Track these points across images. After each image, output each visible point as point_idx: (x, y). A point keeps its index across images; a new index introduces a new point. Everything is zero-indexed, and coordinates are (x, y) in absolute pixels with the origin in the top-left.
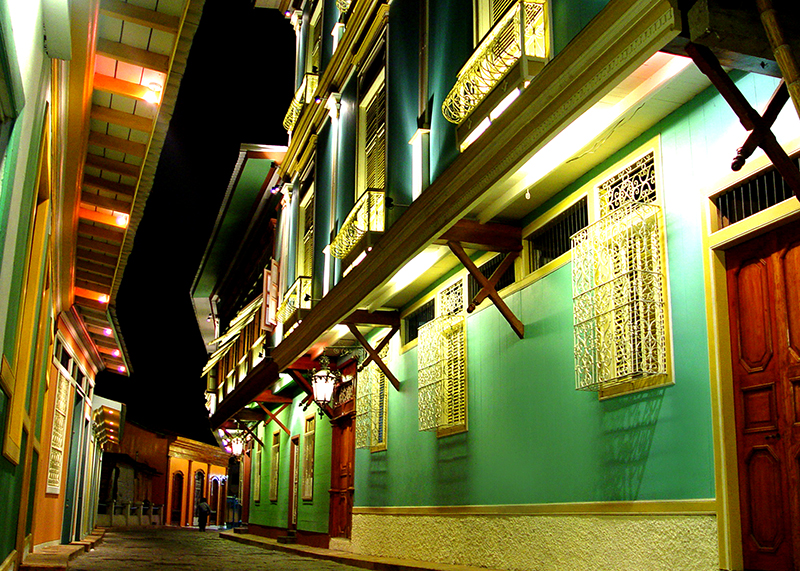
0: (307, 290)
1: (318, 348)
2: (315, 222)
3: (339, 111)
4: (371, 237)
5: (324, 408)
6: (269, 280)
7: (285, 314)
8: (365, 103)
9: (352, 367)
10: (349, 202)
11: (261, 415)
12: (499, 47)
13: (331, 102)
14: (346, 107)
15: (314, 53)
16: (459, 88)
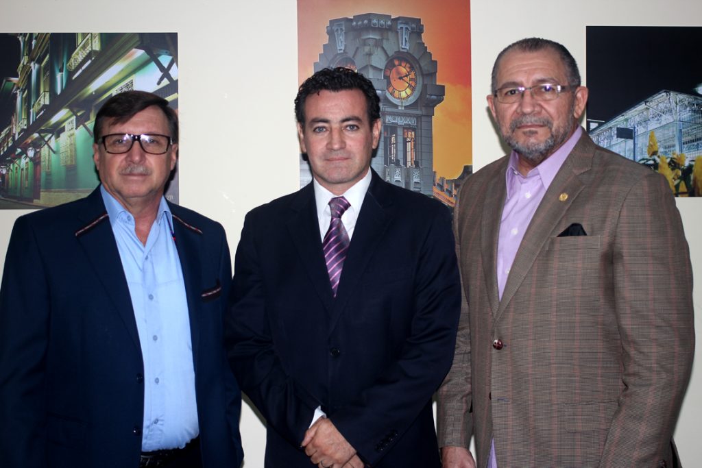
0: (25, 122)
1: (29, 141)
2: (28, 102)
3: (34, 67)
4: (45, 106)
5: (31, 159)
6: (14, 120)
7: (19, 130)
8: (43, 65)
9: (40, 147)
10: (38, 95)
11: (12, 161)
12: (84, 47)
13: (32, 64)
14: (37, 66)
15: (27, 49)
16: (72, 60)
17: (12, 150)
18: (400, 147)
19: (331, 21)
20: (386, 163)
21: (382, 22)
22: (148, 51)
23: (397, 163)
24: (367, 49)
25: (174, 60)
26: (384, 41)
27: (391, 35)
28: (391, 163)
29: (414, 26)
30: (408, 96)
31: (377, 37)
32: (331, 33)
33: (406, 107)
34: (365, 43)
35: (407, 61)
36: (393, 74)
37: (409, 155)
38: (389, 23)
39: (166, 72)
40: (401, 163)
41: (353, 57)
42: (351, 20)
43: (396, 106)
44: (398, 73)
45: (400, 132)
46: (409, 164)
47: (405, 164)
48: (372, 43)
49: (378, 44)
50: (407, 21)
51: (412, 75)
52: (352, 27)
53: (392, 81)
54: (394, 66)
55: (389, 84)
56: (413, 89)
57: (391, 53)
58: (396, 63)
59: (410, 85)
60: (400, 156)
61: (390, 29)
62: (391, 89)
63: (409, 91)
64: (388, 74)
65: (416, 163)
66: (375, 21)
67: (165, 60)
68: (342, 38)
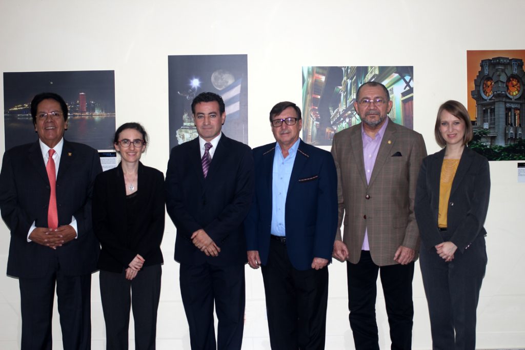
0: (345, 106)
1: (347, 115)
2: (346, 97)
3: (349, 82)
4: (354, 99)
5: (347, 123)
6: (340, 105)
7: (342, 110)
8: (353, 80)
9: (351, 117)
10: (351, 94)
11: (339, 124)
13: (348, 80)
14: (350, 81)
15: (346, 73)
16: (366, 78)
17: (339, 119)
18: (513, 117)
20: (506, 125)
21: (505, 61)
22: (400, 74)
23: (511, 125)
24: (498, 73)
25: (412, 78)
26: (506, 70)
27: (509, 67)
29: (519, 62)
30: (516, 95)
31: (503, 68)
32: (482, 66)
33: (515, 99)
34: (497, 70)
35: (516, 79)
36: (510, 84)
37: (517, 121)
38: (508, 61)
39: (408, 84)
40: (513, 125)
42: (491, 60)
43: (511, 99)
44: (512, 84)
45: (513, 110)
46: (517, 125)
47: (515, 125)
48: (500, 70)
49: (503, 71)
50: (516, 60)
51: (518, 85)
52: (491, 63)
53: (509, 88)
54: (510, 81)
55: (508, 89)
56: (519, 91)
57: (509, 75)
58: (511, 79)
59: (517, 90)
60: (513, 121)
61: (508, 64)
62: (509, 91)
63: (517, 92)
64: (507, 84)
65: (520, 125)
66: (502, 60)
67: (407, 78)
68: (487, 68)
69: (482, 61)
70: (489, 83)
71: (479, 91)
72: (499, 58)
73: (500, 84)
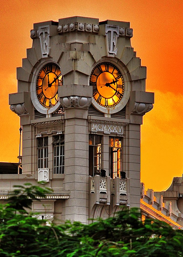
18: (106, 156)
19: (35, 25)
20: (91, 173)
21: (89, 26)
24: (73, 54)
26: (91, 46)
27: (98, 39)
28: (96, 173)
29: (122, 30)
30: (115, 104)
31: (84, 42)
32: (35, 37)
33: (113, 115)
34: (70, 47)
35: (115, 68)
36: (100, 81)
37: (115, 165)
38: (96, 27)
40: (107, 174)
41: (58, 63)
42: (56, 24)
43: (103, 114)
44: (105, 79)
45: (106, 140)
46: (115, 175)
47: (111, 175)
48: (78, 47)
49: (84, 49)
50: (115, 24)
52: (58, 30)
53: (99, 88)
54: (101, 72)
55: (95, 91)
56: (121, 96)
57: (98, 58)
58: (103, 69)
59: (117, 93)
60: (106, 167)
61: (96, 33)
62: (97, 96)
63: (116, 98)
64: (94, 80)
66: (81, 25)
68: (47, 42)
69: (36, 26)
70: (51, 76)
71: (27, 95)
72: (75, 19)
73: (77, 80)
